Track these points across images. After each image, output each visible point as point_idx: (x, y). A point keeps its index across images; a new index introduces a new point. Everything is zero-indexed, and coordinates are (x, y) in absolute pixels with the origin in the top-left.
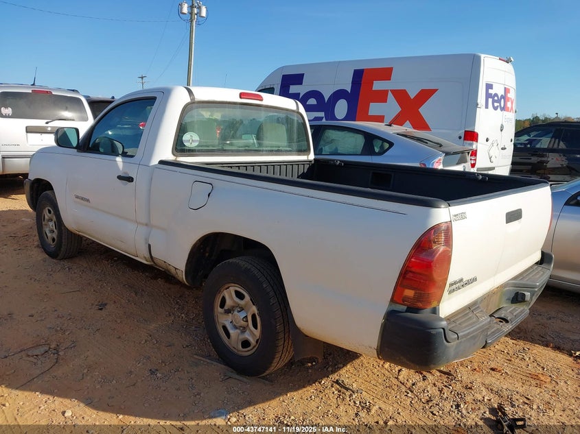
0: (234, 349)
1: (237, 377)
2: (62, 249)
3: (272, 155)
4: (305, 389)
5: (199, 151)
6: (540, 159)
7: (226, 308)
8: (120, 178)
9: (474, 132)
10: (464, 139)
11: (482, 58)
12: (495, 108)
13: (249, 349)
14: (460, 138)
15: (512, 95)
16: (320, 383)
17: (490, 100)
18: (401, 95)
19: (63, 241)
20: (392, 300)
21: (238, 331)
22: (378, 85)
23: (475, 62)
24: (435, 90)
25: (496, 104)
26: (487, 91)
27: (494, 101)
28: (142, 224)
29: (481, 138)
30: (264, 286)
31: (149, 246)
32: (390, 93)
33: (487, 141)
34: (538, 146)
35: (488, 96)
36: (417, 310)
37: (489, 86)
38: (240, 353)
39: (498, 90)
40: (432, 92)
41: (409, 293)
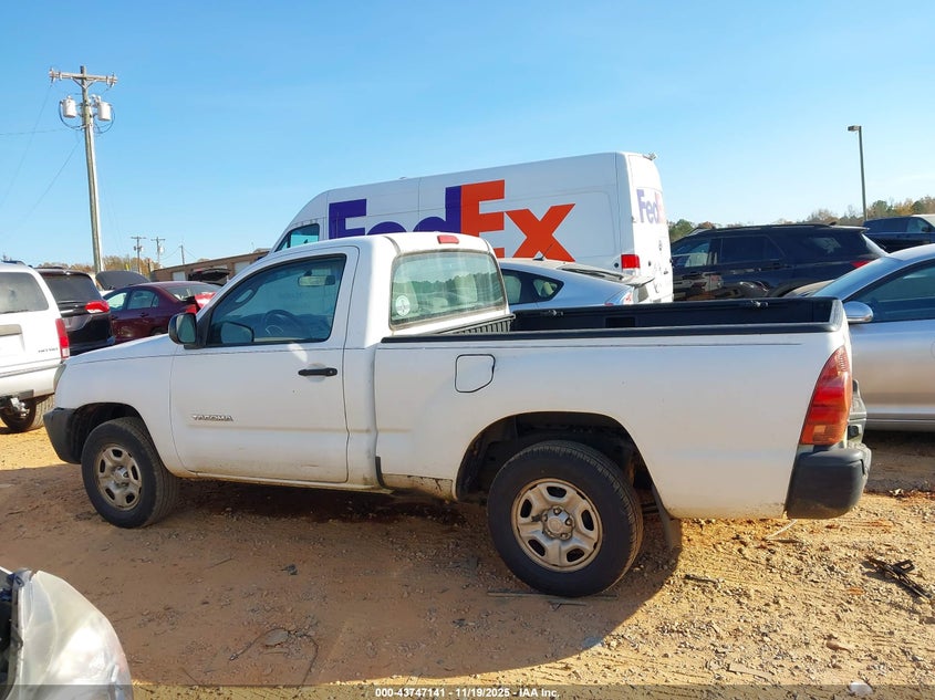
0: (554, 568)
1: (567, 601)
2: (154, 508)
3: (453, 318)
4: (658, 594)
5: (412, 319)
6: (693, 282)
7: (534, 513)
8: (303, 373)
9: (633, 256)
10: (623, 267)
11: (626, 157)
12: (651, 221)
13: (584, 557)
14: (617, 265)
15: (661, 202)
16: (669, 583)
17: (644, 210)
18: (522, 218)
19: (158, 494)
20: (801, 442)
21: (557, 542)
22: (486, 207)
23: (618, 162)
24: (572, 206)
25: (651, 216)
26: (639, 199)
27: (648, 212)
28: (361, 431)
29: (643, 262)
30: (600, 470)
31: (378, 460)
32: (506, 217)
33: (650, 264)
34: (687, 265)
35: (642, 205)
36: (825, 447)
37: (640, 193)
38: (566, 569)
39: (648, 198)
40: (568, 208)
41: (820, 429)
